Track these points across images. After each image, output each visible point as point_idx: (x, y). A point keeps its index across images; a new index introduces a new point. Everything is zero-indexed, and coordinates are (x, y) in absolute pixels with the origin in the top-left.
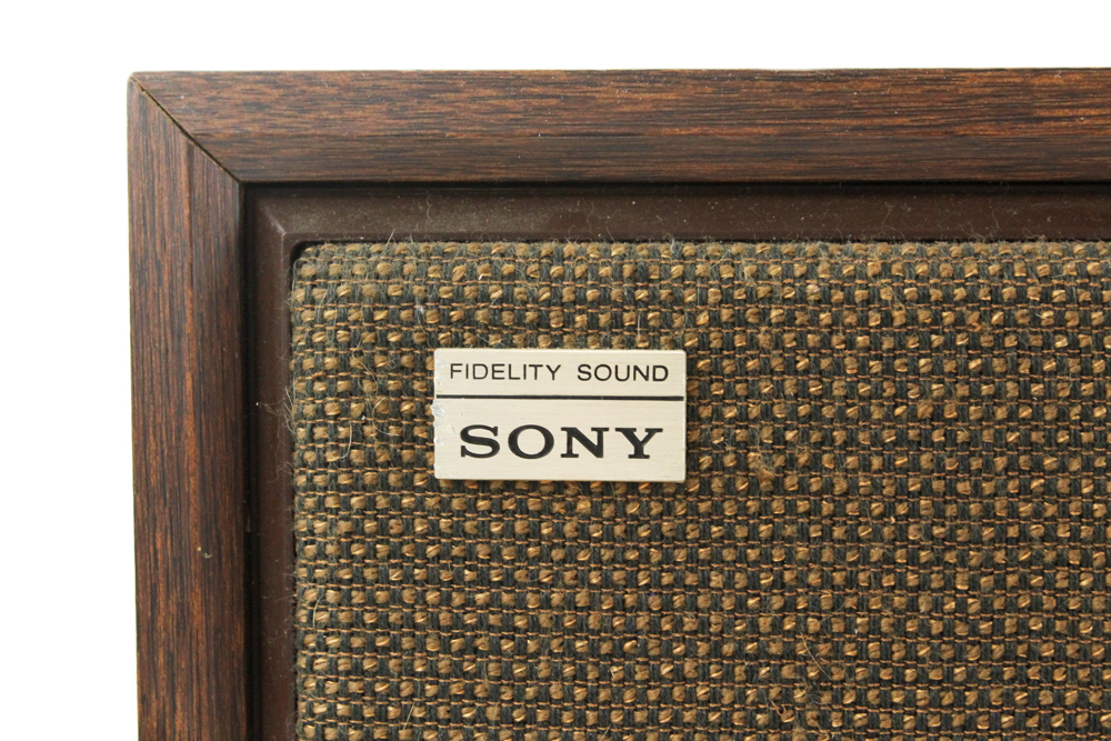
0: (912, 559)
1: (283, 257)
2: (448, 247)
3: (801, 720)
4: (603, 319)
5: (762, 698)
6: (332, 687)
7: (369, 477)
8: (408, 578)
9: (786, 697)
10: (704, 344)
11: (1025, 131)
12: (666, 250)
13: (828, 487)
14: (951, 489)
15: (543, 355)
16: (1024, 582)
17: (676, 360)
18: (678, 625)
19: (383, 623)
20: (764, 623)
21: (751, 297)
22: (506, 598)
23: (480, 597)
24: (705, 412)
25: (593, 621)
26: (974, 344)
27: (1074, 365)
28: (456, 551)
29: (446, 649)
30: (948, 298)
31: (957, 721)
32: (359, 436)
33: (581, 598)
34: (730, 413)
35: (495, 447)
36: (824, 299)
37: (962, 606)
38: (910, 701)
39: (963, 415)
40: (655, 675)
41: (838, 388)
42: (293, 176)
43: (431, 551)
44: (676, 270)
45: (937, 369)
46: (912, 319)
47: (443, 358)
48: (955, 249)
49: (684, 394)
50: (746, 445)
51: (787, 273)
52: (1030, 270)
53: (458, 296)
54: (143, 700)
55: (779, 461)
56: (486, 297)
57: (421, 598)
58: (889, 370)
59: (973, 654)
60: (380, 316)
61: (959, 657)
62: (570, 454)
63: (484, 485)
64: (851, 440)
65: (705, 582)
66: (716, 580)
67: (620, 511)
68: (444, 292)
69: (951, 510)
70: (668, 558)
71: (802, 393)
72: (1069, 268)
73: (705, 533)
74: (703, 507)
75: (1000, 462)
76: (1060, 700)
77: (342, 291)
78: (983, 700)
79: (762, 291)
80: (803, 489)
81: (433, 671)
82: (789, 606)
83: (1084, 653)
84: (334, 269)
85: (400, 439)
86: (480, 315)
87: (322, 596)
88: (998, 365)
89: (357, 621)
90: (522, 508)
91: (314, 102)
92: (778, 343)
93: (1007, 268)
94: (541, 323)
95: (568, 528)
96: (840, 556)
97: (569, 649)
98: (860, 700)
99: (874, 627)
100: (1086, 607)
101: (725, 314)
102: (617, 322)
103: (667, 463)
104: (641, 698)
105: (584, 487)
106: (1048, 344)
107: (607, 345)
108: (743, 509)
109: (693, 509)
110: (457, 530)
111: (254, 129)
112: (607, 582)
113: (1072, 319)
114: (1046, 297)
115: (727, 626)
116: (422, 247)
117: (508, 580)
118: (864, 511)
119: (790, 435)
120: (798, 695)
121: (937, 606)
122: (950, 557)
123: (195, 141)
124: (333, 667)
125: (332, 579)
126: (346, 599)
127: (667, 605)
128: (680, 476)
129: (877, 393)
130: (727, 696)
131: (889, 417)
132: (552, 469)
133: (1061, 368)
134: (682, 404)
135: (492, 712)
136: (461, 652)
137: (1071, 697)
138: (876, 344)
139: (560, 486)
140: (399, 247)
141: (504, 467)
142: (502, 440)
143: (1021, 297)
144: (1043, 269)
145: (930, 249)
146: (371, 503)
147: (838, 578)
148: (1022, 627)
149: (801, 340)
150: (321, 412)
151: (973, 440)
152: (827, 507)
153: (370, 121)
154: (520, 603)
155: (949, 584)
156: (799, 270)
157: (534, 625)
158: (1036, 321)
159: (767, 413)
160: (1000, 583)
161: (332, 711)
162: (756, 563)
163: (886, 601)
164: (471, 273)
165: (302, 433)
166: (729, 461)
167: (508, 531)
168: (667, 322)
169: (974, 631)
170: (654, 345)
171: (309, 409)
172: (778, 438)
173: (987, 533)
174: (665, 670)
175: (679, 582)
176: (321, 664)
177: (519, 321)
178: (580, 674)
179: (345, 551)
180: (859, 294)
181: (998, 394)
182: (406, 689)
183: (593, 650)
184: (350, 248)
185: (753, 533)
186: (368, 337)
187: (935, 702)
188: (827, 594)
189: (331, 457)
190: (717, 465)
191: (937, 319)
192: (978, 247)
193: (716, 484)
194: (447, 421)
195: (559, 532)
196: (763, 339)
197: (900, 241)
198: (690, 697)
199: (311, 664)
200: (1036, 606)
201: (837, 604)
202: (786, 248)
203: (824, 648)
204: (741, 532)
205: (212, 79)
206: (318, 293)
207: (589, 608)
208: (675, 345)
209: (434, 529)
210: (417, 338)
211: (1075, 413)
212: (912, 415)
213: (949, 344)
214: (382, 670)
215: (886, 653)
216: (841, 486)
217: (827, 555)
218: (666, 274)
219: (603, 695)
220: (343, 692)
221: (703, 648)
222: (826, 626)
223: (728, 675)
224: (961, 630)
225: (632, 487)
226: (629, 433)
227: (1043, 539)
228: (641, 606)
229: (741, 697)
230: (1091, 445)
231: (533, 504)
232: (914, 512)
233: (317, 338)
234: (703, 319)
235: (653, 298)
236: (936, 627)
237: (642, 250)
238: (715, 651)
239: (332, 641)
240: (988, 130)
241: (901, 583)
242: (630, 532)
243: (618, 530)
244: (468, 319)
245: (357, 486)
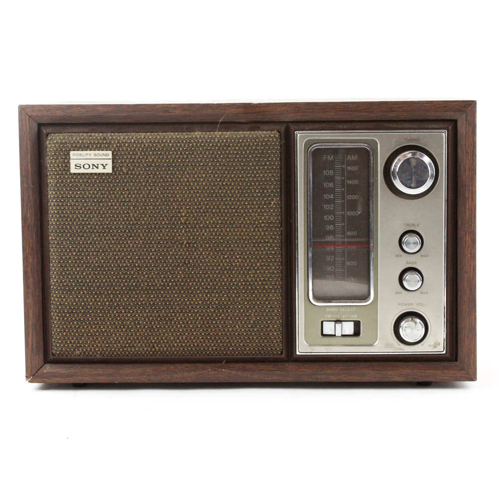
0: (150, 185)
1: (45, 136)
2: (73, 134)
3: (132, 212)
4: (98, 146)
5: (126, 208)
6: (54, 208)
7: (60, 173)
8: (67, 190)
9: (129, 208)
10: (115, 150)
11: (167, 114)
12: (109, 134)
13: (135, 173)
14: (156, 174)
15: (88, 152)
16: (168, 189)
17: (110, 153)
18: (111, 197)
19: (62, 197)
20: (126, 196)
21: (123, 142)
22: (83, 193)
23: (79, 193)
24: (115, 161)
25: (97, 196)
26: (159, 149)
27: (175, 153)
28: (74, 185)
29: (73, 201)
30: (155, 142)
31: (157, 211)
32: (58, 166)
33: (95, 192)
34: (119, 161)
35: (81, 167)
36: (134, 142)
37: (158, 193)
38: (150, 209)
39: (157, 161)
40: (108, 205)
41: (137, 157)
42: (47, 122)
43: (70, 185)
44: (110, 138)
45: (153, 154)
46: (149, 145)
47: (72, 153)
48: (156, 134)
49: (111, 158)
50: (122, 167)
51: (129, 138)
52: (168, 137)
53: (74, 142)
54: (22, 212)
55: (127, 169)
56: (79, 142)
57: (69, 193)
58: (145, 154)
59: (160, 201)
60: (61, 146)
61: (157, 201)
62: (93, 168)
63: (79, 174)
64: (139, 166)
65: (116, 189)
66: (117, 189)
67: (102, 178)
68: (72, 142)
69: (156, 177)
70: (110, 186)
71: (131, 158)
72: (174, 137)
73: (116, 181)
74: (115, 177)
75: (163, 169)
76: (174, 208)
77: (55, 142)
78: (161, 208)
79: (124, 141)
80: (131, 174)
81: (71, 205)
82: (130, 193)
83: (178, 200)
84: (54, 138)
85: (65, 166)
86: (78, 146)
87: (52, 193)
88: (163, 153)
89: (58, 197)
90: (85, 178)
91: (50, 110)
92: (127, 150)
93: (164, 137)
94: (88, 147)
95: (93, 181)
96: (138, 185)
97: (94, 201)
98: (142, 209)
99: (143, 197)
100: (178, 193)
101: (118, 145)
102: (101, 146)
103: (109, 170)
104: (105, 209)
105: (96, 174)
106: (171, 149)
107: (99, 150)
108: (122, 177)
109: (113, 177)
110: (75, 181)
111: (40, 114)
112: (100, 190)
113: (175, 145)
114: (170, 142)
115: (120, 197)
116: (68, 134)
117: (83, 190)
118: (142, 177)
119: (129, 165)
120: (131, 208)
121: (154, 193)
122: (156, 185)
123: (30, 117)
124: (54, 205)
125: (54, 190)
126: (56, 193)
127: (110, 193)
128: (111, 172)
129: (143, 158)
130: (120, 208)
131: (145, 161)
132: (90, 171)
133: (173, 153)
134: (111, 160)
135: (81, 212)
136: (76, 202)
137: (176, 207)
138: (143, 150)
139: (91, 174)
140: (64, 134)
141: (82, 171)
142: (82, 166)
143: (166, 142)
144: (170, 137)
145: (152, 134)
146: (60, 177)
147: (137, 188)
148: (168, 196)
149: (131, 149)
150: (52, 162)
151: (159, 165)
152: (135, 177)
153: (59, 113)
154: (85, 193)
155: (156, 189)
156: (130, 138)
157: (88, 197)
158: (169, 146)
159: (125, 161)
160: (164, 189)
161: (54, 212)
162: (124, 186)
163: (145, 192)
164: (76, 139)
165: (49, 165)
166: (119, 169)
167: (83, 181)
168: (109, 146)
169: (160, 197)
170: (107, 150)
171: (50, 162)
172: (127, 165)
173: (162, 180)
174: (110, 204)
175: (111, 189)
176: (52, 204)
177: (84, 146)
178: (95, 205)
179: (56, 185)
180: (140, 141)
181: (163, 158)
182: (66, 208)
183: (98, 201)
184: (56, 134)
185: (124, 181)
186: (59, 149)
187: (154, 208)
188: (136, 191)
189: (54, 170)
190: (117, 170)
191: (153, 146)
192: (160, 133)
193: (117, 173)
194: (73, 163)
195: (92, 182)
196: (124, 149)
197: (148, 133)
198: (114, 208)
199: (51, 204)
200: (170, 192)
201: (137, 193)
202: (129, 134)
203: (135, 200)
204: (121, 181)
205: (32, 106)
206: (51, 142)
207: (97, 194)
208: (110, 150)
209: (71, 181)
210: (68, 149)
211: (175, 161)
212: (149, 161)
213: (155, 149)
214: (62, 205)
215: (146, 201)
216: (138, 173)
217: (136, 185)
218: (109, 138)
219: (99, 208)
220: (56, 209)
221: (115, 200)
222: (136, 196)
223: (120, 205)
224: (158, 197)
225: (103, 174)
226: (103, 165)
227: (171, 181)
228: (105, 193)
229: (122, 209)
230: (178, 166)
231: (87, 177)
232: (150, 177)
233: (51, 150)
234: (115, 146)
235: (106, 142)
236: (154, 196)
237: (105, 134)
238: (118, 201)
239: (54, 200)
240: (161, 114)
241: (148, 189)
242: (103, 181)
243: (101, 181)
244: (76, 146)
245: (58, 174)
